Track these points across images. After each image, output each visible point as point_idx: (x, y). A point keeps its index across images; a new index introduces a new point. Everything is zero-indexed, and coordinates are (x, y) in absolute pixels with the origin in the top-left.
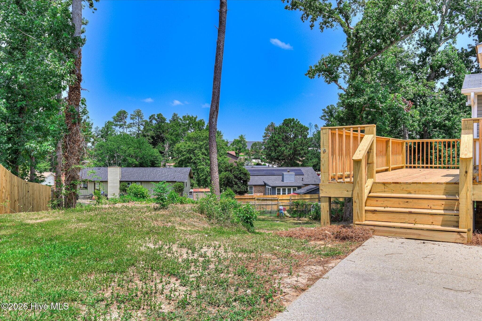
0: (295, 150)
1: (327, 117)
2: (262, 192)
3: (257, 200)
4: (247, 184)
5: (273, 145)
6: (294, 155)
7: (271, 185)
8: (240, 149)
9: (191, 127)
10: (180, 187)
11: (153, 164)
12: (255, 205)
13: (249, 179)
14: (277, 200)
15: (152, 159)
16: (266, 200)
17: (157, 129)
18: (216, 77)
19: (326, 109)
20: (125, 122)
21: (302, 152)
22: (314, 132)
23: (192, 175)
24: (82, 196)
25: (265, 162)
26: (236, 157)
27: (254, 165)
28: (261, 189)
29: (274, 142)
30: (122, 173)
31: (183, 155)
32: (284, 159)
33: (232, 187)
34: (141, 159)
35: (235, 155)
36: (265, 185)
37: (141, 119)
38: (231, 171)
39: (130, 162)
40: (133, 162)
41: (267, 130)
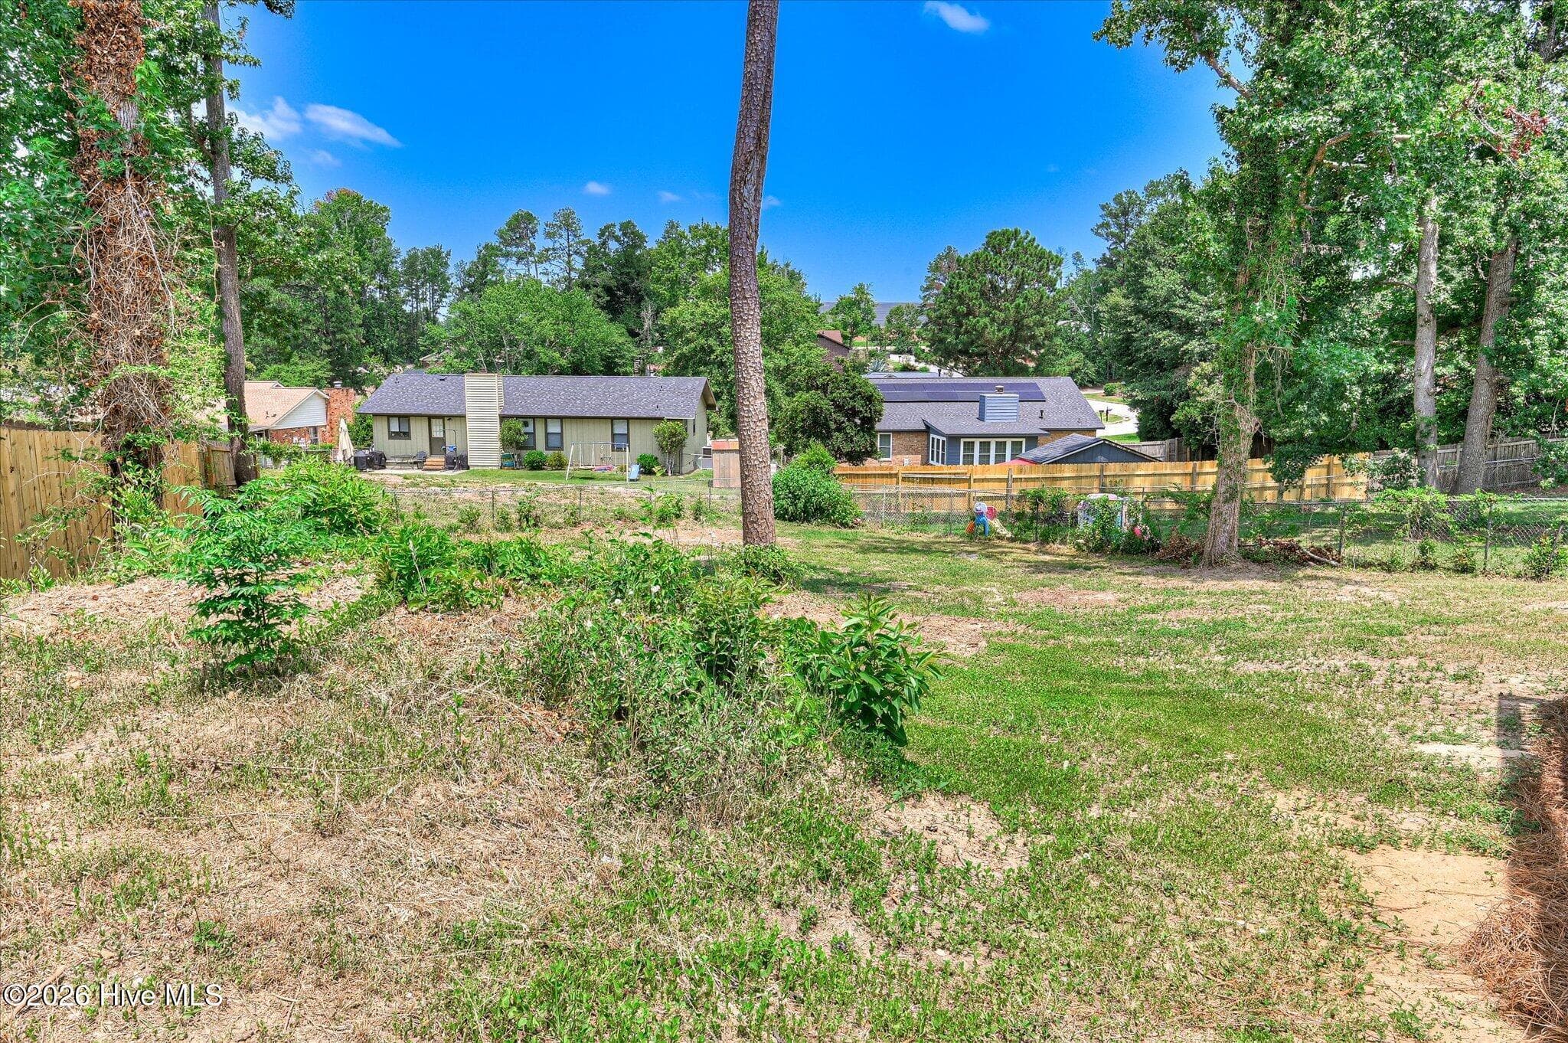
0: (1019, 324)
1: (1114, 229)
2: (917, 453)
3: (904, 479)
4: (872, 427)
5: (954, 312)
6: (1014, 342)
7: (947, 432)
8: (855, 325)
9: (712, 257)
10: (674, 435)
11: (610, 368)
12: (896, 495)
13: (881, 415)
14: (968, 480)
15: (606, 351)
16: (933, 481)
17: (623, 266)
18: (756, 13)
19: (1113, 205)
20: (533, 247)
21: (1039, 332)
22: (1071, 275)
23: (712, 400)
24: (395, 457)
25: (927, 362)
26: (845, 348)
27: (895, 370)
28: (916, 441)
29: (956, 301)
30: (507, 394)
31: (689, 341)
32: (986, 354)
33: (826, 439)
34: (575, 351)
35: (840, 340)
36: (928, 429)
37: (575, 236)
38: (824, 388)
39: (545, 359)
40: (553, 360)
41: (935, 268)
